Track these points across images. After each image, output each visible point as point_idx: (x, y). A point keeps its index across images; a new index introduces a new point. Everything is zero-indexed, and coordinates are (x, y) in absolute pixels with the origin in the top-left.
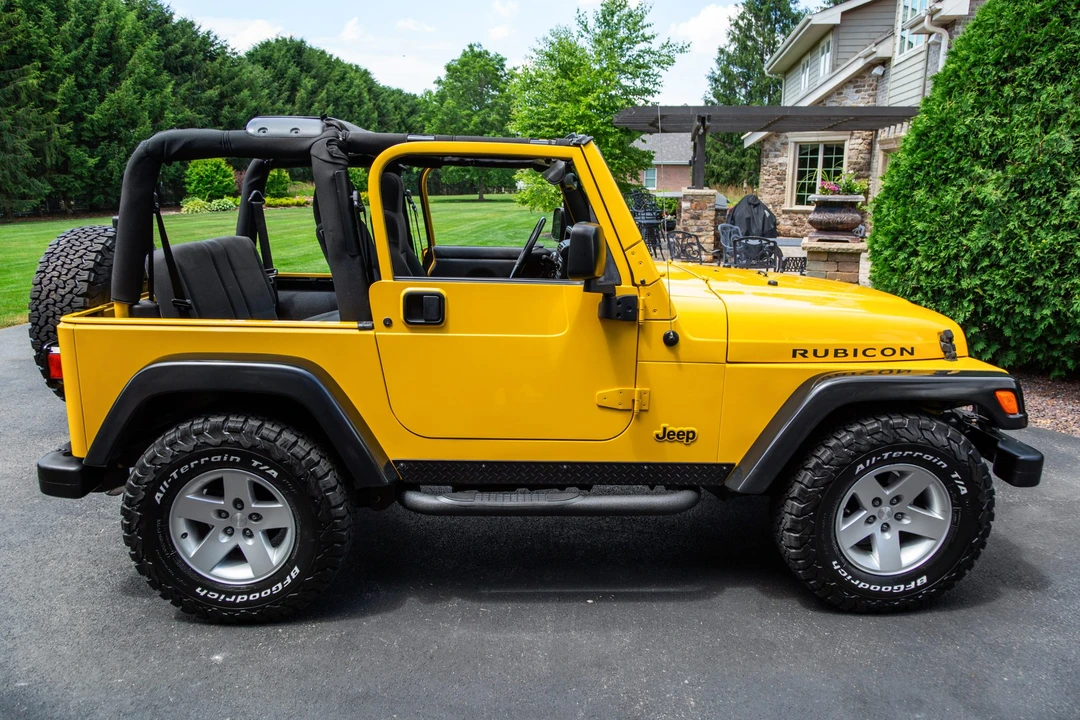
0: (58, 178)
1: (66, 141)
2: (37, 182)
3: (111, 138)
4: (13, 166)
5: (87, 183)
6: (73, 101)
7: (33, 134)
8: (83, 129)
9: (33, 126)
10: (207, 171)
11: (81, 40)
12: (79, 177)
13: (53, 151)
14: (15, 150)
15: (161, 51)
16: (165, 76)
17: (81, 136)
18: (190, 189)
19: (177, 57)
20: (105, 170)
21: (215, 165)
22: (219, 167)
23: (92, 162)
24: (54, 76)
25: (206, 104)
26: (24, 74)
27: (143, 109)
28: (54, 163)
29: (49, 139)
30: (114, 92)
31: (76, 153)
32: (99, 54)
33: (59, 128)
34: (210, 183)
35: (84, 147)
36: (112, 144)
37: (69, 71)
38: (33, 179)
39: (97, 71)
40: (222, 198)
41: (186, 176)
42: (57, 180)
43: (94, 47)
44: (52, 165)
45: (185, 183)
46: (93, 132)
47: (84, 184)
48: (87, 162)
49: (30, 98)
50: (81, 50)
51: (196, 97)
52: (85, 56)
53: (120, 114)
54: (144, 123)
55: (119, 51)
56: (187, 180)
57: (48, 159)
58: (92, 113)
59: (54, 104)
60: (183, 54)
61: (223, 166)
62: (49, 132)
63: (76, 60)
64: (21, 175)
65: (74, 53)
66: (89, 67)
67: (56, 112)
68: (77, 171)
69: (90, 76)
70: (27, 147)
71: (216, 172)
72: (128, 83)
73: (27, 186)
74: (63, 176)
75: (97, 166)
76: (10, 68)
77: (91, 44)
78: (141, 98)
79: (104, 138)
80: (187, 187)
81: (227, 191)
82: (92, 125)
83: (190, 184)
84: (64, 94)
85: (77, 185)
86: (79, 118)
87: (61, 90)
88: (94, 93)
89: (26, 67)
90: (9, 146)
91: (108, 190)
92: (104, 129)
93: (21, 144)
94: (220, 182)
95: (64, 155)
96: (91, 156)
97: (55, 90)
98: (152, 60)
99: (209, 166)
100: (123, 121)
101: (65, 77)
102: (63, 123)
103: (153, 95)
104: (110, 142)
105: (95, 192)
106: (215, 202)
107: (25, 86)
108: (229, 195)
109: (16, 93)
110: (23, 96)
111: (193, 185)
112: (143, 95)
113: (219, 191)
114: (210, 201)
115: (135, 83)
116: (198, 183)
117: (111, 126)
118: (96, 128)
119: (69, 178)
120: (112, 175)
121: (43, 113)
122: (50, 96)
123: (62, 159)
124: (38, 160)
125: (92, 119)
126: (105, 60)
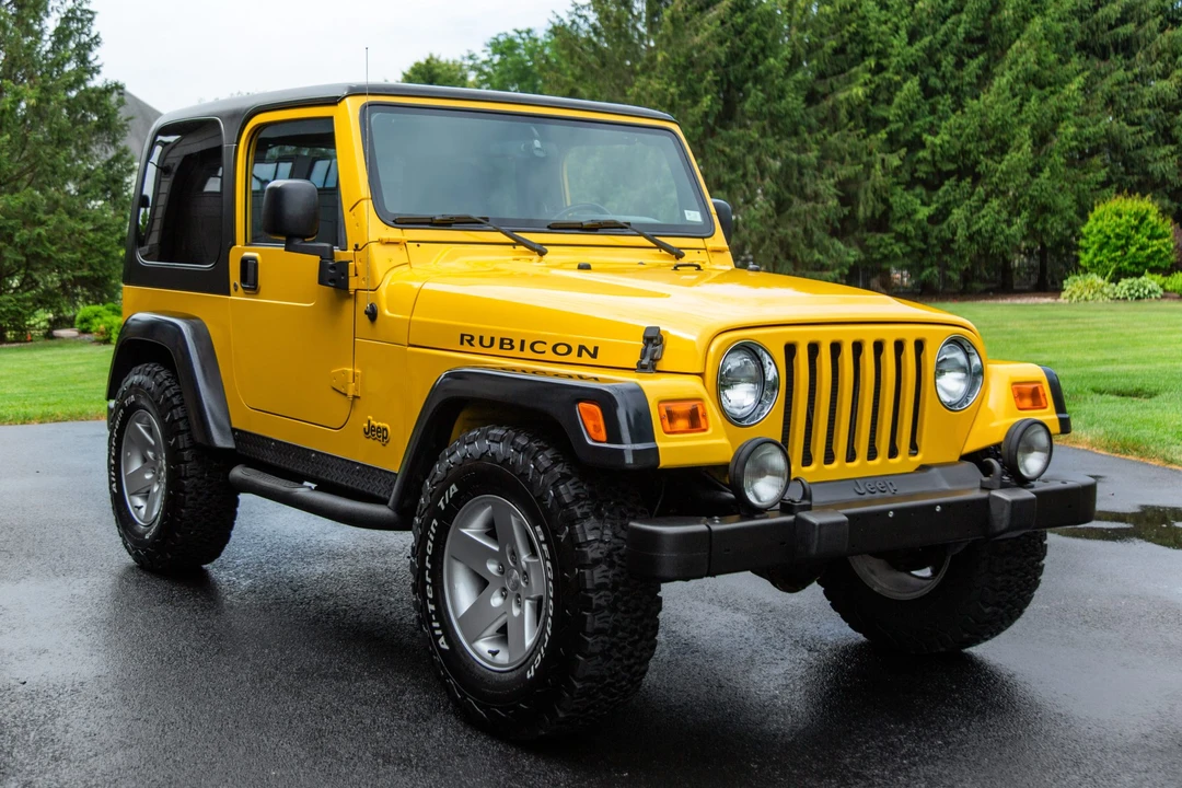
0: (873, 239)
1: (890, 180)
2: (840, 245)
3: (960, 174)
4: (809, 219)
5: (913, 247)
6: (912, 116)
7: (845, 171)
8: (919, 161)
9: (848, 158)
10: (1119, 226)
11: (945, 18)
12: (902, 237)
13: (870, 195)
14: (816, 197)
15: (1076, 21)
16: (1075, 63)
17: (916, 171)
18: (1085, 259)
19: (1111, 27)
20: (944, 226)
21: (1136, 214)
22: (1143, 219)
23: (923, 213)
24: (889, 79)
25: (1150, 106)
26: (850, 81)
27: (1022, 122)
28: (869, 214)
29: (868, 178)
30: (977, 97)
31: (901, 199)
32: (969, 39)
33: (883, 160)
34: (1122, 247)
35: (919, 190)
36: (963, 184)
37: (913, 69)
38: (836, 241)
39: (960, 65)
40: (1139, 275)
41: (1082, 236)
42: (871, 242)
43: (961, 30)
44: (866, 218)
45: (1078, 248)
46: (934, 163)
47: (908, 249)
48: (915, 211)
49: (851, 116)
50: (939, 36)
51: (1132, 94)
52: (944, 44)
53: (985, 133)
54: (1019, 148)
55: (1000, 30)
56: (1082, 242)
57: (861, 208)
58: (936, 134)
59: (885, 122)
60: (1122, 21)
61: (1151, 218)
62: (869, 166)
63: (930, 52)
64: (818, 235)
65: (926, 40)
66: (948, 62)
67: (883, 135)
68: (900, 228)
69: (948, 75)
70: (833, 190)
71: (1136, 229)
72: (1002, 81)
73: (824, 251)
74: (879, 236)
75: (932, 219)
76: (834, 74)
77: (957, 24)
78: (1021, 105)
79: (949, 175)
80: (1082, 254)
81: (1153, 264)
82: (933, 153)
83: (1086, 250)
84: (900, 107)
85: (897, 249)
86: (916, 144)
87: (896, 100)
88: (945, 101)
89: (854, 70)
90: (809, 191)
91: (946, 258)
92: (953, 159)
93: (827, 186)
94: (1142, 248)
95: (885, 201)
96: (924, 204)
97: (889, 102)
98: (1057, 37)
99: (1124, 218)
100: (986, 146)
101: (905, 80)
102: (892, 152)
103: (1043, 99)
104: (960, 180)
105: (926, 262)
106: (1125, 283)
107: (847, 99)
108: (1153, 270)
109: (834, 110)
110: (843, 114)
111: (1091, 252)
112: (1026, 99)
113: (1138, 264)
114: (1115, 280)
115: (1017, 79)
116: (1101, 249)
117: (965, 153)
118: (938, 157)
119: (887, 238)
120: (954, 234)
121: (864, 137)
122: (880, 111)
123: (881, 207)
124: (846, 211)
125: (934, 144)
126: (976, 48)
